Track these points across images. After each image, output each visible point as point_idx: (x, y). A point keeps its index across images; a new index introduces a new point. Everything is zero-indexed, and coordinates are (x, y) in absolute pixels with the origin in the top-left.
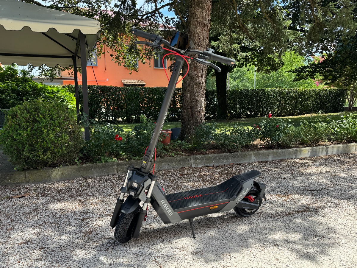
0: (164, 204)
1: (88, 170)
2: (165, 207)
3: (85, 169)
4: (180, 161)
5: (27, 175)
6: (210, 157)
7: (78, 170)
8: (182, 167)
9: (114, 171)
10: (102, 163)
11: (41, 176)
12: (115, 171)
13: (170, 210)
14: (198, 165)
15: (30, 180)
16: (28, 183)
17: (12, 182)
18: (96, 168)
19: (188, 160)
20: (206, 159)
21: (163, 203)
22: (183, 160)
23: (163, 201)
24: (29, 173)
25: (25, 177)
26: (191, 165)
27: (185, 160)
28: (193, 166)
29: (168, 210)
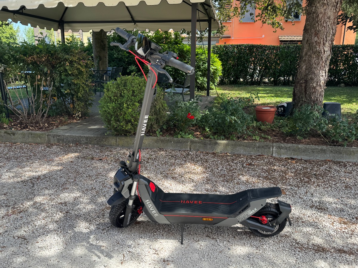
0: (149, 204)
1: (165, 143)
2: (149, 207)
3: (162, 141)
4: (259, 147)
5: (118, 140)
6: (299, 148)
7: (157, 141)
8: (260, 154)
9: (187, 147)
10: (178, 138)
11: (128, 142)
12: (189, 147)
13: (154, 211)
14: (281, 155)
15: (119, 144)
16: (118, 146)
17: (107, 144)
18: (171, 142)
19: (269, 148)
20: (294, 150)
21: (147, 203)
22: (263, 147)
23: (148, 200)
24: (119, 139)
25: (116, 142)
26: (272, 154)
27: (266, 147)
28: (274, 155)
29: (153, 210)
